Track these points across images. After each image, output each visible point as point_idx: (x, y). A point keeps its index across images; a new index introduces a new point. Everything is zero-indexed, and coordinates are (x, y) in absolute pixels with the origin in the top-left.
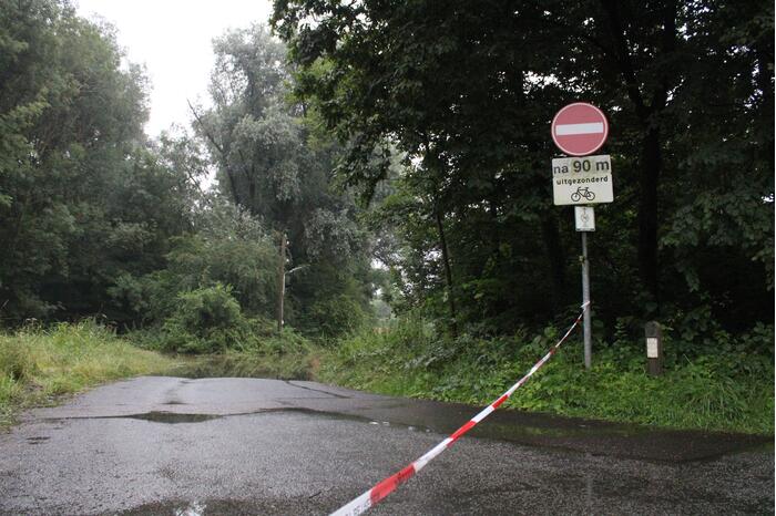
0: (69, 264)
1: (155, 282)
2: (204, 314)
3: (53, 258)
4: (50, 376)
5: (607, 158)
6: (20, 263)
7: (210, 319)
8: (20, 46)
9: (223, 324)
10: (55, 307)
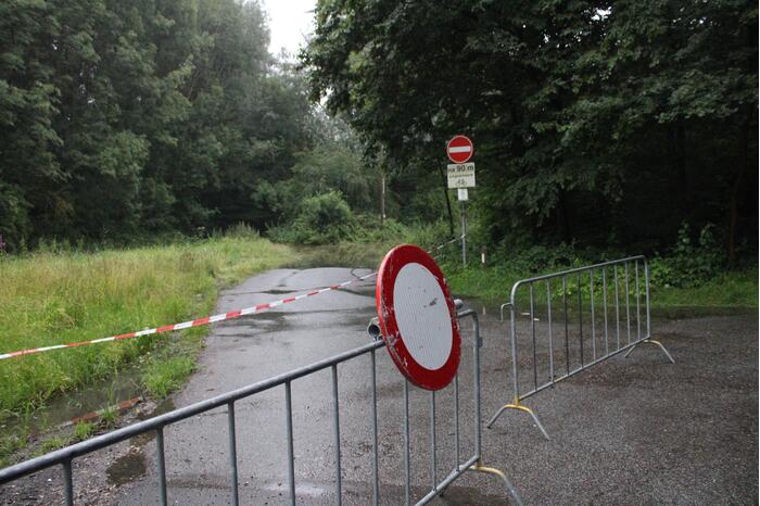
0: (220, 177)
1: (285, 188)
2: (322, 215)
3: (208, 174)
4: (226, 272)
5: (473, 164)
6: (185, 179)
7: (327, 218)
8: (169, 23)
9: (337, 222)
10: (213, 212)
